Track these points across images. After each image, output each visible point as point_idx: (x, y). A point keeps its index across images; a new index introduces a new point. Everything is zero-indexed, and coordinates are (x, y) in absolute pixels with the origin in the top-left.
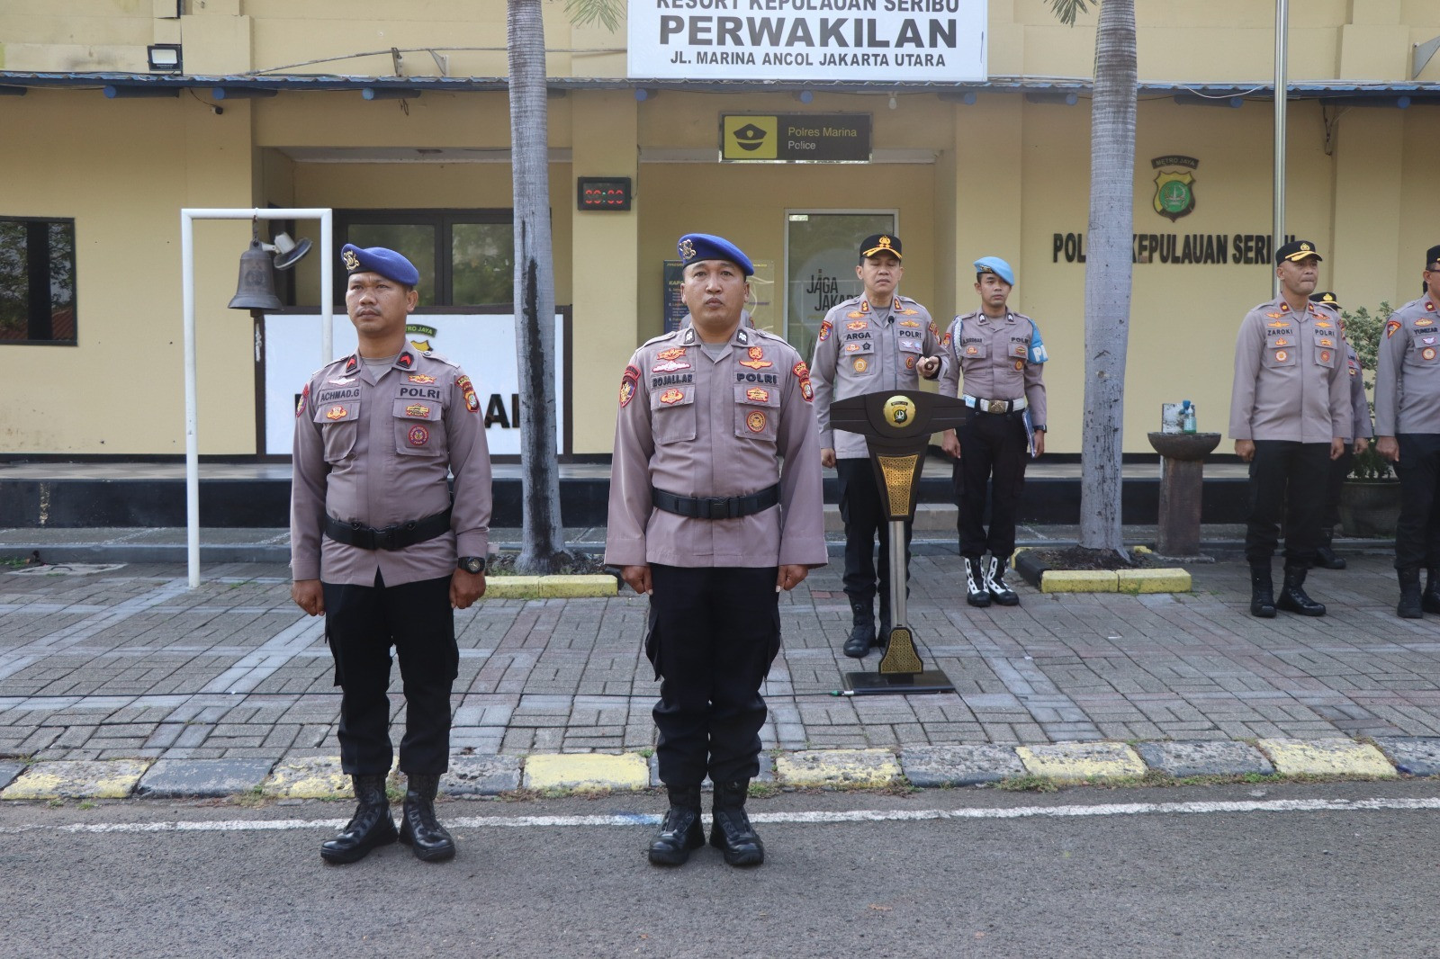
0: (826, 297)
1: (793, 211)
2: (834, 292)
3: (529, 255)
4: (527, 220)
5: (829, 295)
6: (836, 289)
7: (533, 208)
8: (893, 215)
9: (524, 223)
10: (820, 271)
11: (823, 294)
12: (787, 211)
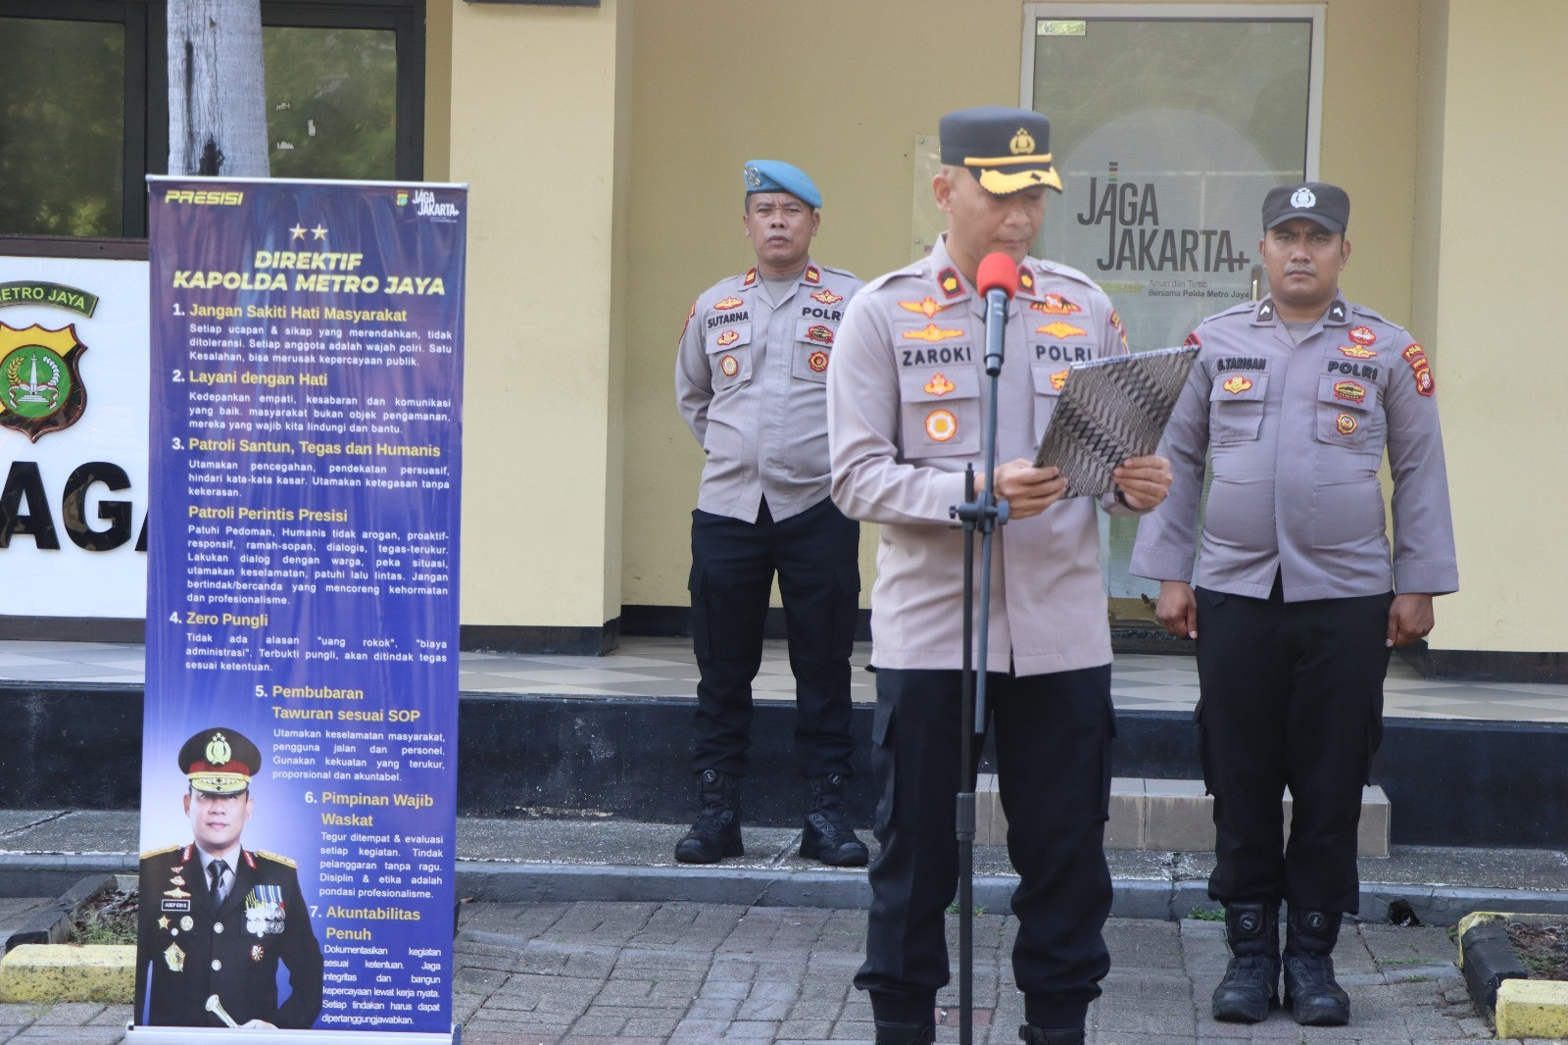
0: (1128, 233)
1: (1044, 9)
2: (1148, 220)
3: (203, 131)
4: (196, 40)
5: (1135, 229)
6: (1154, 214)
7: (213, 12)
8: (1310, 21)
9: (189, 48)
10: (1113, 167)
11: (1120, 228)
12: (1032, 10)
